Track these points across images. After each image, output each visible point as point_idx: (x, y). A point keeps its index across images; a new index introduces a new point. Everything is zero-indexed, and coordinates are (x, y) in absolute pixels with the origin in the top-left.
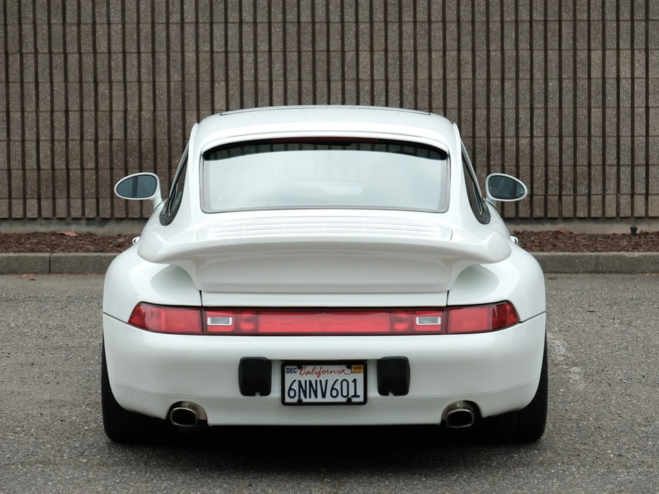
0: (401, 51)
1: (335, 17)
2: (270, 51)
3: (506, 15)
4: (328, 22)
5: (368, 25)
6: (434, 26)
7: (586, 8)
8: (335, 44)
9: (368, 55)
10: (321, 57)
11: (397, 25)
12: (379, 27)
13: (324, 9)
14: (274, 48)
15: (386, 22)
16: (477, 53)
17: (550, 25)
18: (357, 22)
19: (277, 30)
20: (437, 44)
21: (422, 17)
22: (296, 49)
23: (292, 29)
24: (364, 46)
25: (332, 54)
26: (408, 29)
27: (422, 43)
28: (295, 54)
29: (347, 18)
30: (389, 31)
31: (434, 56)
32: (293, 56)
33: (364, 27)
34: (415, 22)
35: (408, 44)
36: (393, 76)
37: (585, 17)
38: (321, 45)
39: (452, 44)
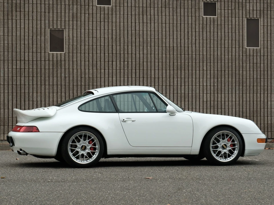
0: (45, 93)
1: (27, 83)
2: (8, 93)
3: (74, 83)
4: (25, 85)
5: (36, 86)
6: (54, 86)
7: (96, 82)
8: (27, 91)
9: (36, 94)
10: (23, 94)
11: (44, 86)
12: (39, 86)
13: (24, 81)
14: (9, 92)
15: (41, 85)
16: (66, 94)
17: (86, 86)
18: (33, 85)
19: (10, 87)
20: (55, 91)
21: (51, 83)
22: (15, 92)
23: (14, 87)
24: (35, 91)
25: (26, 94)
26: (47, 87)
27: (51, 91)
28: (15, 93)
29: (30, 84)
30: (42, 87)
31: (54, 94)
32: (15, 94)
33: (35, 86)
34: (49, 85)
35: (47, 91)
36: (43, 100)
37: (96, 84)
38: (23, 91)
39: (59, 91)
